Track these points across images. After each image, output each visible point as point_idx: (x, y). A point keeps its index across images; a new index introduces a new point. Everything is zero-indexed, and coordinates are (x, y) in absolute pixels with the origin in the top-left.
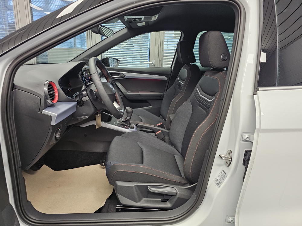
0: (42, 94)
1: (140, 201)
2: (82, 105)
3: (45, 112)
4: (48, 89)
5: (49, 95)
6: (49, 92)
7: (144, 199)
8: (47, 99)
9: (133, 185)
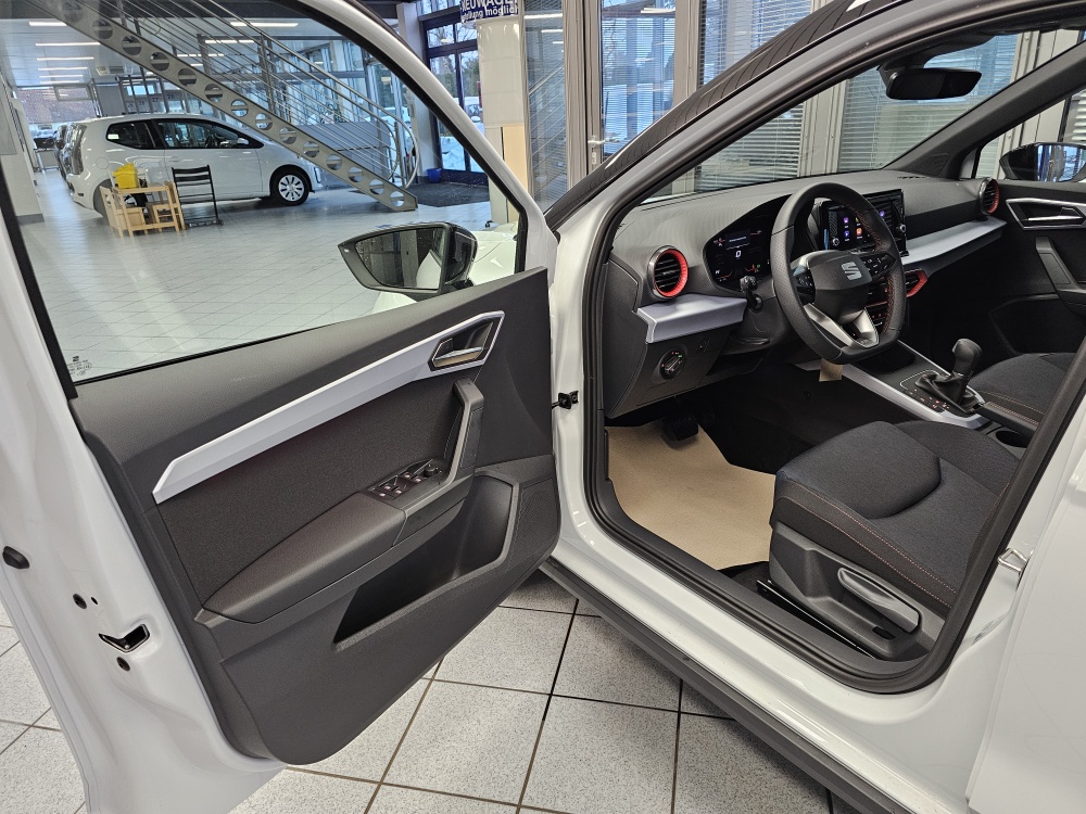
0: (643, 275)
1: (815, 595)
2: (759, 310)
3: (642, 312)
4: (657, 266)
5: (656, 279)
6: (656, 273)
7: (830, 599)
8: (652, 288)
9: (808, 547)
